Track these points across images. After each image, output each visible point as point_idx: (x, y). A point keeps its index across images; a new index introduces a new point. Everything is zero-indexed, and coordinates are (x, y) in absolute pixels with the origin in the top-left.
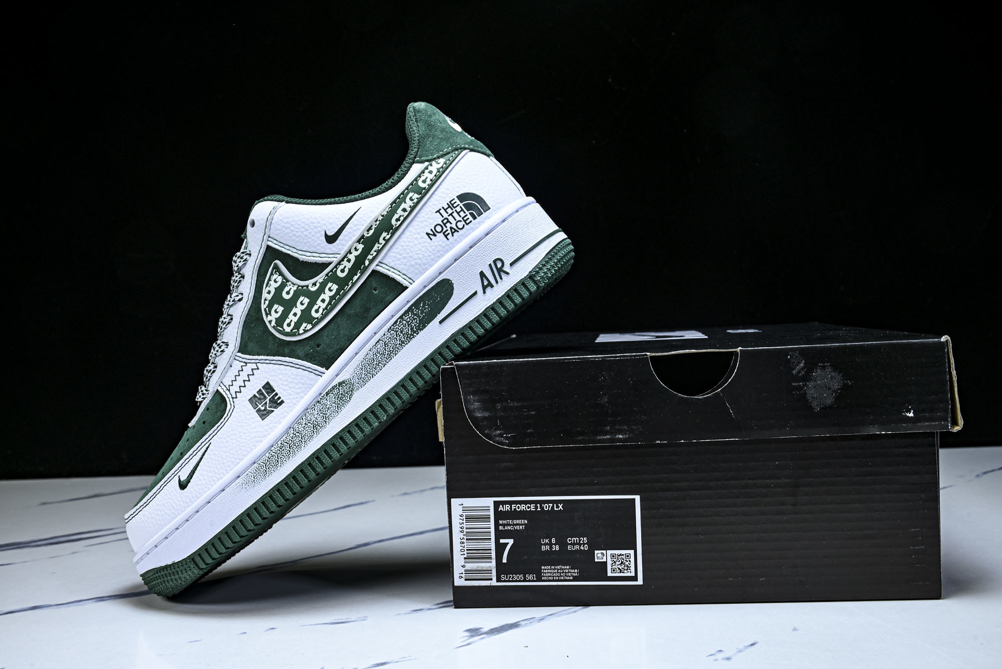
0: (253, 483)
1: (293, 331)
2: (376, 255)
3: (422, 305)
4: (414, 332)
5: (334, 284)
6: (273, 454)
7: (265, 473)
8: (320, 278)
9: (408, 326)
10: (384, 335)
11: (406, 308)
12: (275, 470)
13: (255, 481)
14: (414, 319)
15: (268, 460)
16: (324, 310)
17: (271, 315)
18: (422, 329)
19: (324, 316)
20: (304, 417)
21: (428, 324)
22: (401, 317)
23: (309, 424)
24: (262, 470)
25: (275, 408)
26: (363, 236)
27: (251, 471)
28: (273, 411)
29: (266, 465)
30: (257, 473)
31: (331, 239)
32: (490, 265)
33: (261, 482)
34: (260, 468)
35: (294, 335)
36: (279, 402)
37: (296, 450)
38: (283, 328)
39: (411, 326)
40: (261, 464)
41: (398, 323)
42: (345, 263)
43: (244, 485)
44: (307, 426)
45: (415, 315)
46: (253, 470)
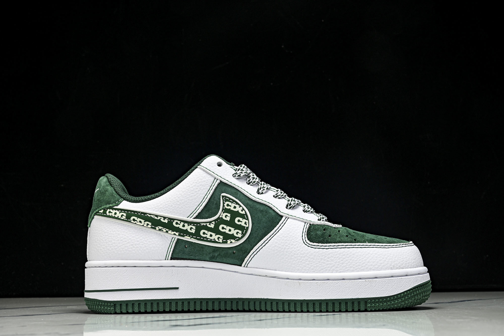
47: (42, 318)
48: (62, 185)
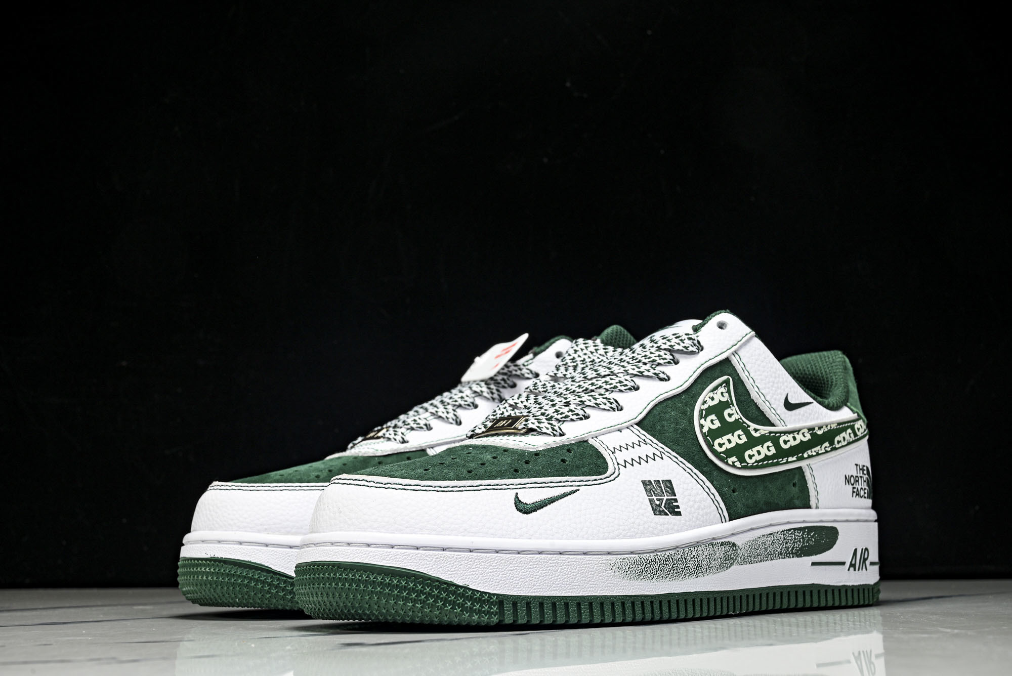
0: (625, 573)
1: (721, 454)
2: (815, 456)
3: (812, 534)
4: (792, 553)
5: (773, 447)
6: (657, 560)
7: (641, 573)
8: (764, 430)
9: (793, 543)
10: (778, 532)
11: (803, 525)
12: (650, 579)
13: (628, 573)
14: (800, 541)
15: (650, 562)
16: (756, 461)
17: (705, 420)
18: (798, 556)
19: (752, 468)
20: (696, 549)
21: (804, 556)
22: (795, 529)
23: (696, 559)
24: (640, 568)
25: (671, 513)
26: (814, 429)
27: (629, 558)
28: (667, 514)
29: (645, 565)
30: (634, 566)
31: (789, 406)
32: (862, 549)
33: (632, 579)
34: (640, 563)
35: (722, 459)
36: (676, 510)
37: (675, 575)
38: (713, 443)
39: (794, 545)
40: (642, 560)
41: (790, 532)
42: (790, 437)
43: (615, 567)
44: (694, 559)
45: (803, 538)
46: (632, 559)
47: (83, 629)
48: (124, 363)
